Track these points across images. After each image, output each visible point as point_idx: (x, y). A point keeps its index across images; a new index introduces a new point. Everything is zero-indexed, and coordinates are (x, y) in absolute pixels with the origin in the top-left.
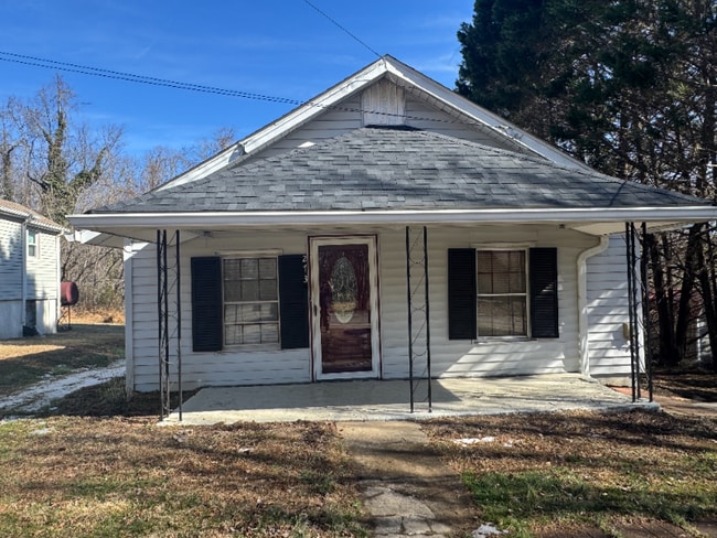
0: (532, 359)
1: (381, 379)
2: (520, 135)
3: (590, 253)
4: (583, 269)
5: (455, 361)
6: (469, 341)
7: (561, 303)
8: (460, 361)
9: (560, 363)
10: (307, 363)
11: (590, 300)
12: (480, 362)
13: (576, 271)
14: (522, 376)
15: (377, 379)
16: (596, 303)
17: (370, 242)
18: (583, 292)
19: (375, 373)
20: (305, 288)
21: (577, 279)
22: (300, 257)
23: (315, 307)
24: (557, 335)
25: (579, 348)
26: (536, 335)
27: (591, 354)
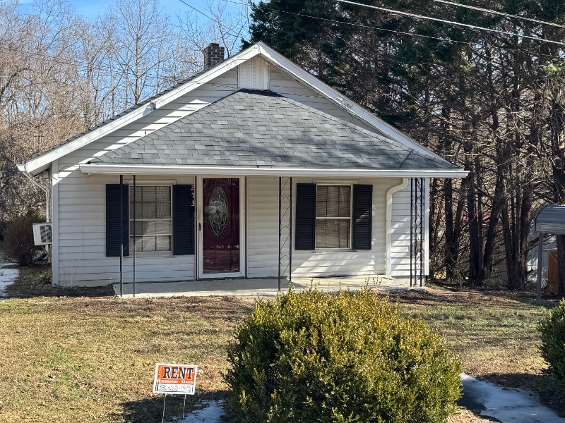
0: (352, 264)
1: (246, 278)
2: (351, 105)
3: (395, 189)
4: (390, 201)
5: (299, 265)
6: (309, 251)
7: (374, 224)
8: (302, 266)
9: (371, 268)
10: (193, 266)
11: (393, 222)
12: (316, 266)
13: (386, 202)
14: (344, 276)
15: (243, 278)
16: (397, 225)
18: (389, 217)
19: (242, 273)
20: (192, 210)
21: (385, 208)
22: (189, 187)
23: (200, 224)
24: (369, 248)
25: (385, 257)
26: (355, 248)
27: (392, 261)
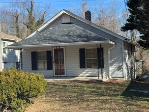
3: (111, 49)
5: (81, 73)
7: (104, 60)
10: (52, 73)
12: (86, 73)
13: (108, 53)
16: (113, 60)
17: (64, 48)
18: (109, 58)
19: (65, 75)
22: (50, 51)
24: (103, 68)
27: (111, 72)
